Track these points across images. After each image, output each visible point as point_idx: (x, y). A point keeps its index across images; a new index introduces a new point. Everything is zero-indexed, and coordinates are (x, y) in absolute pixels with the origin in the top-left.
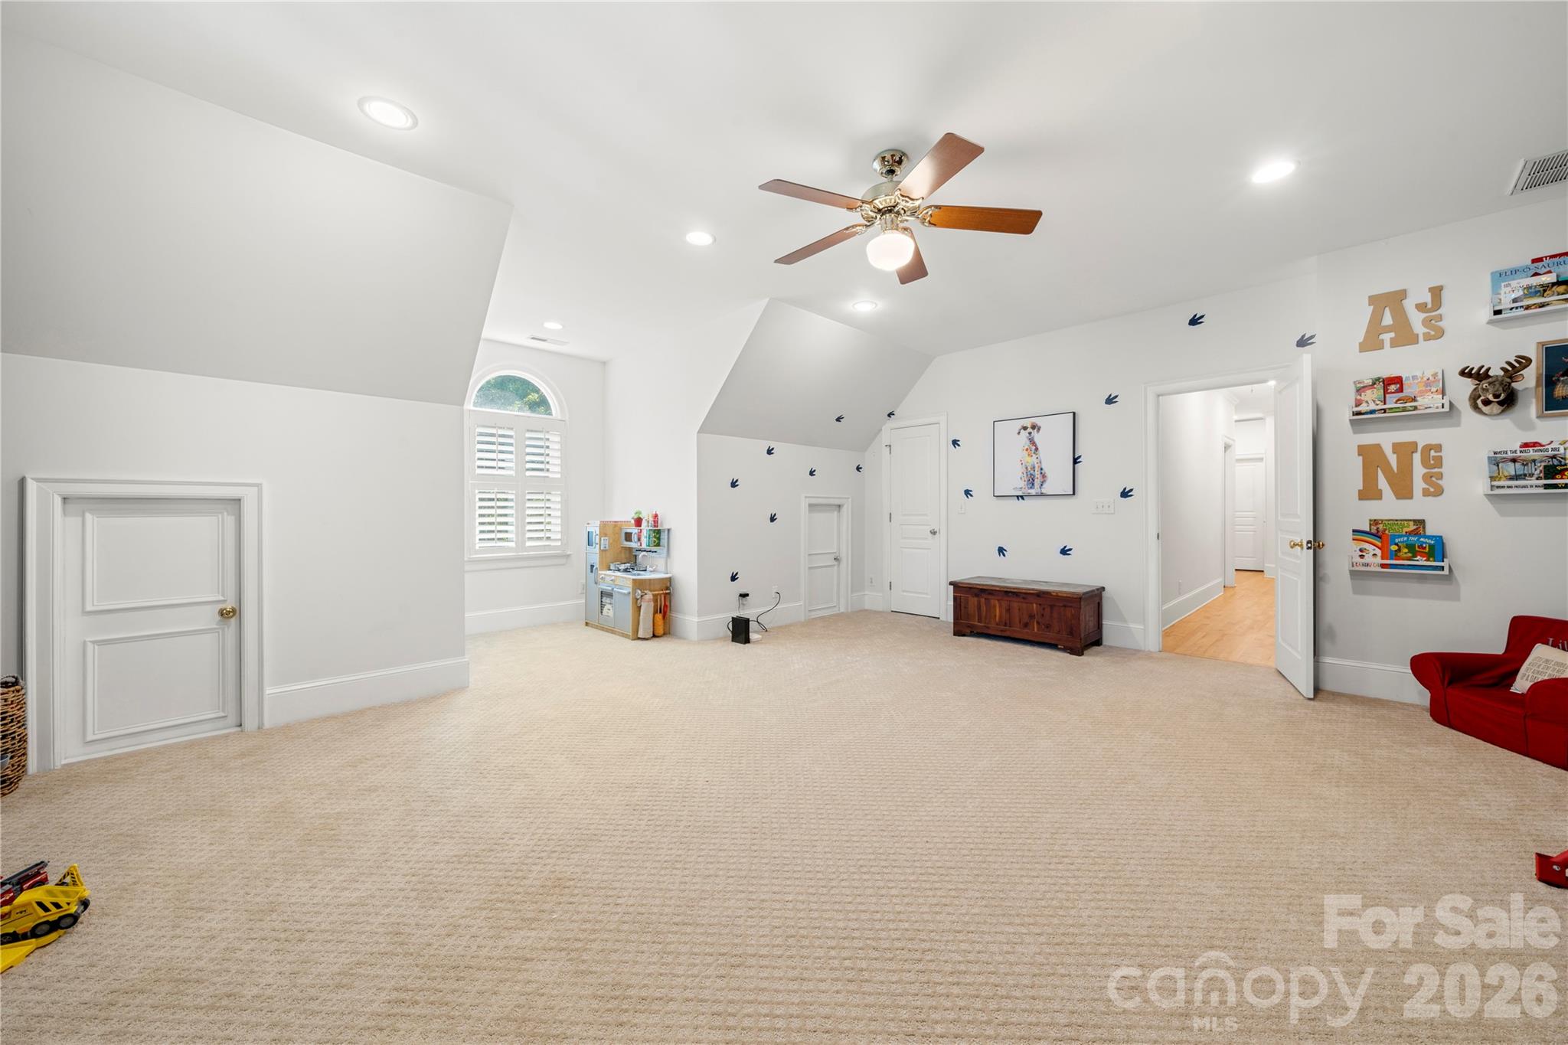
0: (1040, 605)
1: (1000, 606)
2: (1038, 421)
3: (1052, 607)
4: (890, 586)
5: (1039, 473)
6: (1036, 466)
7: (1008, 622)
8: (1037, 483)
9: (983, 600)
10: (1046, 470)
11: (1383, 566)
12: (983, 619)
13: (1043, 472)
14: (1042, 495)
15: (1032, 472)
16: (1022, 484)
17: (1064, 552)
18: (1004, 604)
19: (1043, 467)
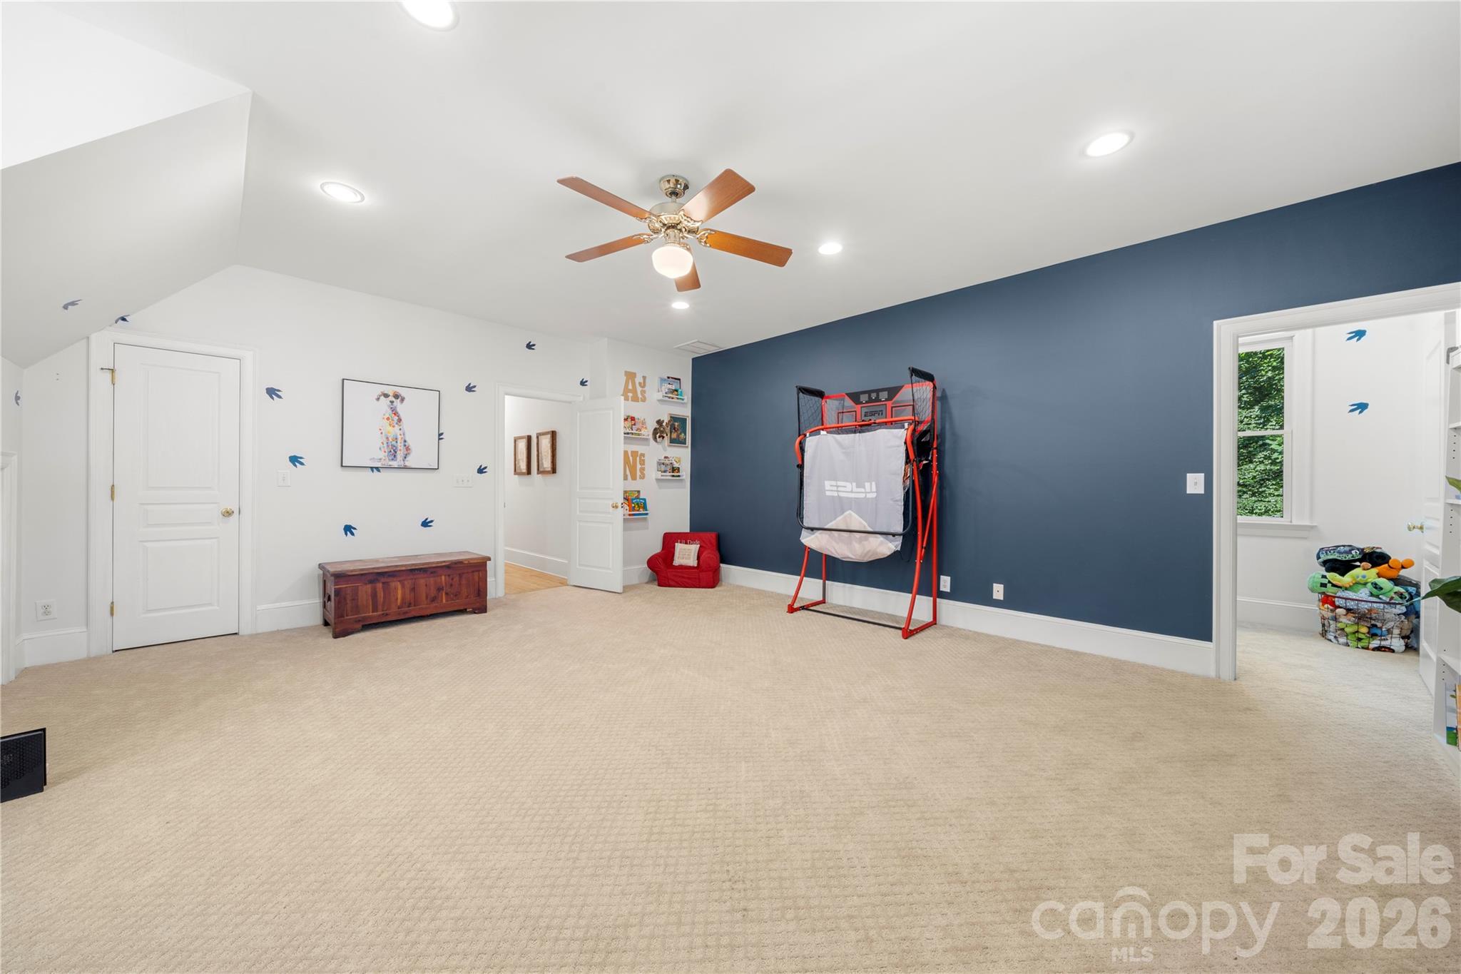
0: (449, 576)
1: (403, 586)
2: (402, 392)
3: (460, 576)
4: (112, 609)
5: (402, 444)
6: (399, 437)
7: (412, 601)
8: (400, 455)
9: (379, 585)
10: (409, 442)
11: (630, 515)
12: (380, 607)
13: (406, 444)
14: (406, 468)
15: (394, 443)
16: (382, 455)
17: (426, 524)
18: (408, 584)
19: (407, 439)
